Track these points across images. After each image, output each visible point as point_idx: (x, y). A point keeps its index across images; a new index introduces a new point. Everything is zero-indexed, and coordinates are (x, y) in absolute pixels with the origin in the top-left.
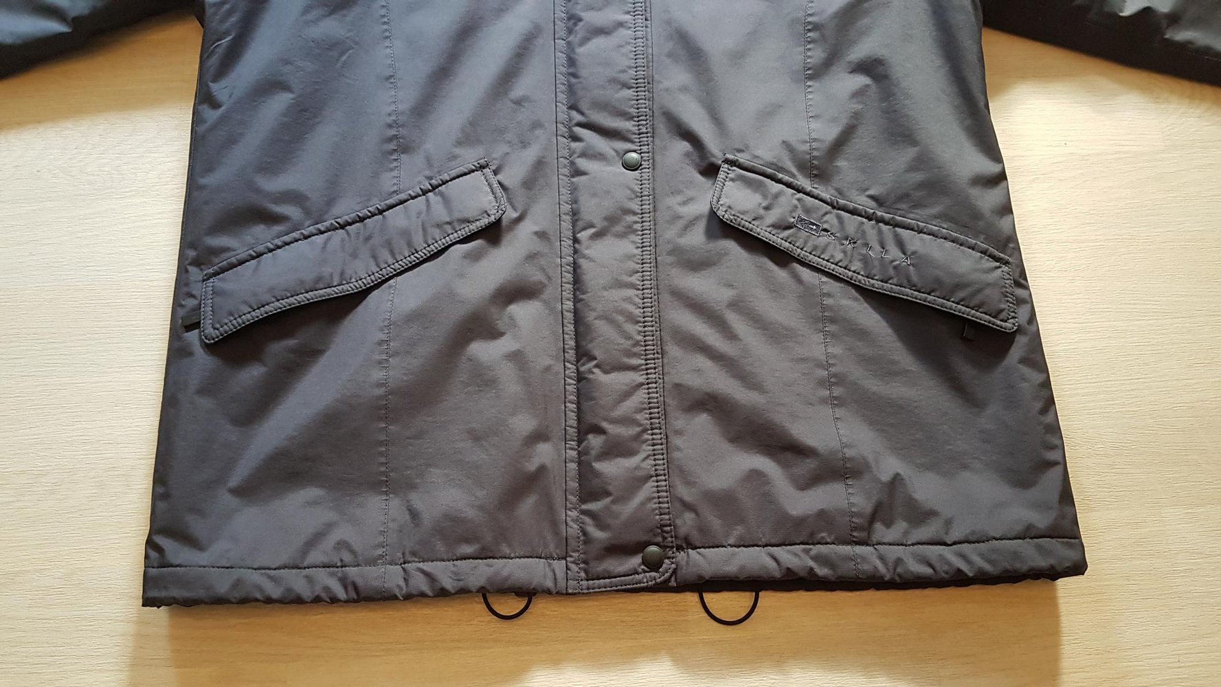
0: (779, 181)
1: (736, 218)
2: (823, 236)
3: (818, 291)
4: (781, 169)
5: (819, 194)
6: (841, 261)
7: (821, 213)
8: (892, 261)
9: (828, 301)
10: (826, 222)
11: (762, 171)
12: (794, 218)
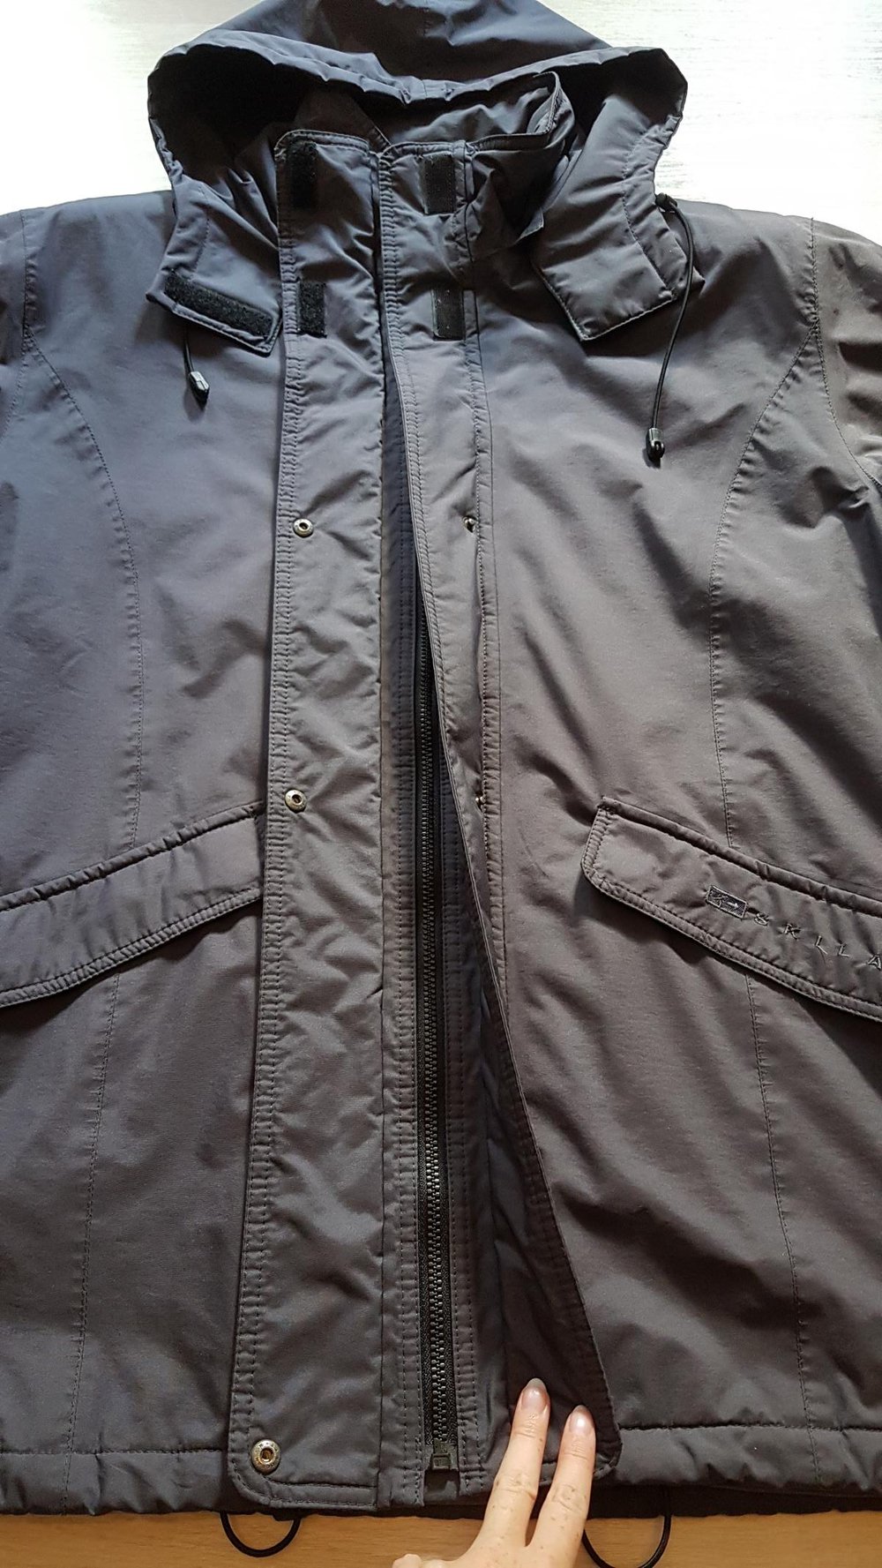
0: (681, 837)
1: (619, 888)
2: (750, 919)
3: (745, 1003)
4: (682, 820)
5: (740, 857)
6: (778, 958)
7: (744, 885)
8: (855, 963)
9: (764, 1019)
10: (753, 898)
11: (655, 823)
12: (705, 891)
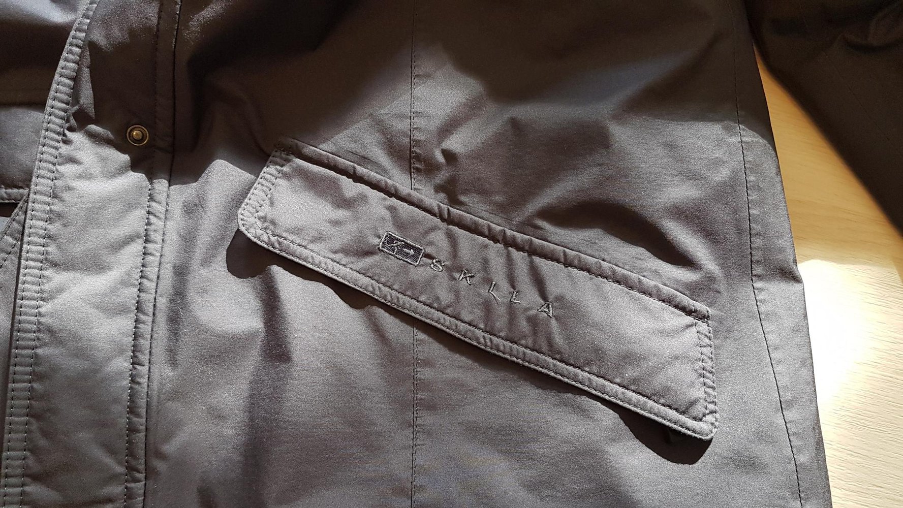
0: (358, 179)
1: (281, 240)
2: (425, 265)
3: (409, 357)
4: (364, 160)
5: (421, 200)
6: (449, 306)
7: (422, 229)
8: (527, 310)
9: (425, 374)
10: (431, 243)
11: (332, 164)
12: (380, 237)
